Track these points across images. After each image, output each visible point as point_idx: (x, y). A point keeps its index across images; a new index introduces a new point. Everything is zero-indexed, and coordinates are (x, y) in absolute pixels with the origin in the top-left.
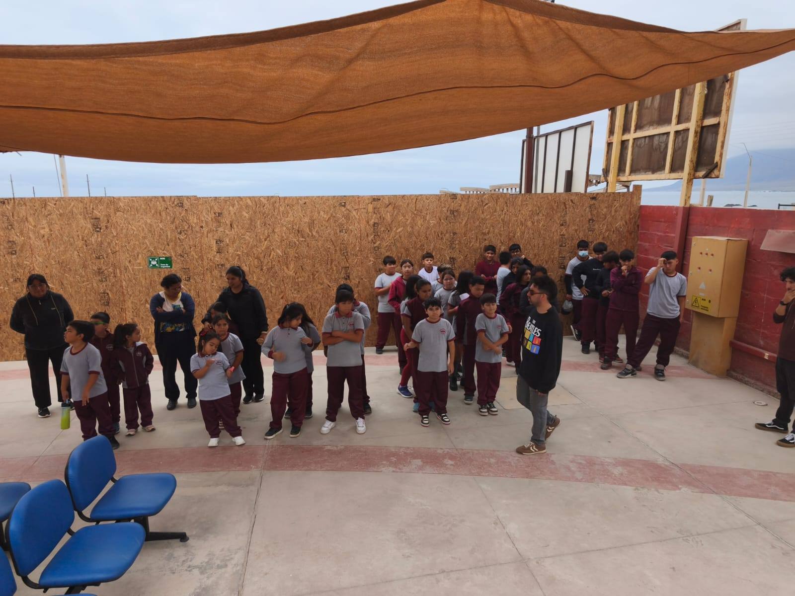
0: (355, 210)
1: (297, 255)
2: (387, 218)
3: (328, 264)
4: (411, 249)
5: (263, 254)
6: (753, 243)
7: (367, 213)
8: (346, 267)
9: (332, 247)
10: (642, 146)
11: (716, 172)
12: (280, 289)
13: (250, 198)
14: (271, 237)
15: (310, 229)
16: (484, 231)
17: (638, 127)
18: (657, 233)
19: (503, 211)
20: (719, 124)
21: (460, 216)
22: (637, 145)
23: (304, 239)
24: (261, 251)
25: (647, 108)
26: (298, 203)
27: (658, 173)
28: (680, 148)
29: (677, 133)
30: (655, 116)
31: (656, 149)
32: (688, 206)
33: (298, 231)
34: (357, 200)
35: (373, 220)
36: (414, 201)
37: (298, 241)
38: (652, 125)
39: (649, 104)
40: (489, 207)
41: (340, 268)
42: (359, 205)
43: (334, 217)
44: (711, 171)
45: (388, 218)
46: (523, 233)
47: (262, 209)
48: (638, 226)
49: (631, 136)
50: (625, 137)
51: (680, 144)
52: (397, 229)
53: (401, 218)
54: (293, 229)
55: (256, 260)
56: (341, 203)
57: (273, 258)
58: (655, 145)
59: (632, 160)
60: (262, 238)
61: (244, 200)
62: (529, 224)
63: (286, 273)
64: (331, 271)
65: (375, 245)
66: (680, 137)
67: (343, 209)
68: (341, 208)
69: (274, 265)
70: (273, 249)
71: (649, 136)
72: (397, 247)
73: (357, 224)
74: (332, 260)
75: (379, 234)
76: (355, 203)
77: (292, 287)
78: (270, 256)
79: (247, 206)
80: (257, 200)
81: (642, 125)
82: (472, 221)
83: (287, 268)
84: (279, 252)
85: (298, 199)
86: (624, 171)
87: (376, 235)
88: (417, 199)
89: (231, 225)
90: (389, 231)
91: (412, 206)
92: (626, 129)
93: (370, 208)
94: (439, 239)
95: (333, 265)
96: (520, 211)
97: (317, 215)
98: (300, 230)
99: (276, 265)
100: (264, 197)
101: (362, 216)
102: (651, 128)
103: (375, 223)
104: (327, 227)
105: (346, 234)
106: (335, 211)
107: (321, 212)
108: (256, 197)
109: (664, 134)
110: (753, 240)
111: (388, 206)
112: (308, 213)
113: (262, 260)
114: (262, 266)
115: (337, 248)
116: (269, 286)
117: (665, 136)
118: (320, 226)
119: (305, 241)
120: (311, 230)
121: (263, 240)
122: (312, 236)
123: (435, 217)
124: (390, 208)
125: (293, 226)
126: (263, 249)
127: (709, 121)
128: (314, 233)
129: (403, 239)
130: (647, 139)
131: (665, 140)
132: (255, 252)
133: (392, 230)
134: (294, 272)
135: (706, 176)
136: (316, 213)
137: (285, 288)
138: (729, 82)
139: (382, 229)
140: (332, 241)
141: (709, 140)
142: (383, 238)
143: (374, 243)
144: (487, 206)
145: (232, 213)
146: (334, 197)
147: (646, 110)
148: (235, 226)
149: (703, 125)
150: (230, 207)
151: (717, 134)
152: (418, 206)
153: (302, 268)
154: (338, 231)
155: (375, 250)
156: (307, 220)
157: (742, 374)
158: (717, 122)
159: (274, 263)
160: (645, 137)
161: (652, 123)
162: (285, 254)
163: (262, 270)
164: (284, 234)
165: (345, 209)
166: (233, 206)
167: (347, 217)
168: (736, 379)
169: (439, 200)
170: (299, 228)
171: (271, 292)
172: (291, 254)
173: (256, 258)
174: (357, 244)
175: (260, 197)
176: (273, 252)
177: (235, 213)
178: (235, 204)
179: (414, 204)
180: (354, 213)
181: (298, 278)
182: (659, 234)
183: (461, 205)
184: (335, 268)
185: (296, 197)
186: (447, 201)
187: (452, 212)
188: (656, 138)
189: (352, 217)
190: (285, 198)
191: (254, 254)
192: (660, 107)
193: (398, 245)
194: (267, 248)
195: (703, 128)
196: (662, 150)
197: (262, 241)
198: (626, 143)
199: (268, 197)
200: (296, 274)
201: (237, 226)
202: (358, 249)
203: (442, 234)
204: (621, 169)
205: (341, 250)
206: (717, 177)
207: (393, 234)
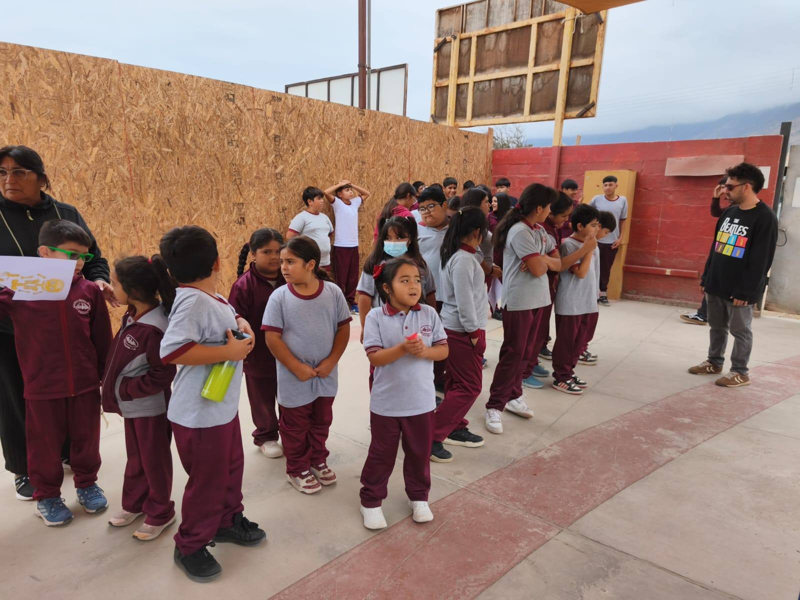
0: (248, 110)
1: (158, 179)
2: (290, 131)
3: (212, 197)
4: (319, 180)
5: (90, 173)
6: (642, 174)
7: (266, 117)
8: (239, 204)
9: (218, 169)
10: (486, 89)
11: (592, 110)
12: (129, 242)
13: (56, 54)
14: (105, 141)
15: (180, 132)
16: (389, 163)
17: (479, 70)
18: (518, 176)
19: (404, 139)
20: (592, 65)
21: (368, 138)
22: (478, 89)
23: (170, 150)
24: (85, 166)
25: (489, 50)
26: (156, 81)
27: (512, 116)
28: (539, 91)
29: (536, 75)
30: (502, 59)
31: (507, 92)
32: (560, 146)
33: (159, 134)
34: (251, 94)
35: (273, 132)
36: (321, 110)
37: (160, 152)
38: (499, 68)
39: (492, 46)
40: (393, 133)
41: (231, 205)
42: (254, 102)
43: (219, 116)
44: (588, 109)
45: (292, 129)
46: (420, 168)
47: (83, 81)
48: (491, 170)
49: (471, 79)
50: (462, 80)
51: (540, 86)
52: (303, 149)
53: (307, 133)
54: (150, 129)
55: (76, 184)
56: (228, 95)
57: (112, 181)
58: (504, 88)
59: (474, 105)
60: (86, 140)
61: (41, 55)
62: (424, 158)
63: (140, 212)
64: (218, 209)
65: (278, 171)
66: (539, 80)
67: (231, 106)
68: (228, 103)
69: (115, 195)
70: (111, 164)
71: (496, 80)
72: (303, 176)
73: (251, 135)
74: (218, 190)
75: (281, 153)
76: (248, 99)
77: (152, 237)
78: (105, 176)
79: (48, 68)
80: (71, 59)
81: (483, 68)
82: (379, 148)
83: (142, 201)
84: (124, 170)
85: (156, 74)
86: (464, 116)
87: (278, 156)
88: (324, 108)
89: (12, 105)
90: (293, 151)
91: (319, 116)
92: (462, 71)
93: (269, 109)
94: (348, 169)
95: (220, 200)
96: (417, 141)
97: (191, 109)
98: (161, 131)
99: (118, 196)
100: (88, 58)
101: (259, 121)
102: (497, 70)
103: (276, 137)
104: (208, 133)
105: (237, 149)
106: (218, 106)
107: (198, 104)
108: (69, 54)
109: (516, 77)
110: (642, 170)
111: (291, 112)
112: (176, 103)
113: (89, 182)
114: (89, 195)
115: (226, 172)
116: (107, 236)
117: (519, 79)
118: (197, 130)
119: (172, 153)
120: (182, 135)
121: (89, 144)
122: (184, 146)
123: (344, 136)
124: (294, 115)
125: (149, 123)
126: (90, 162)
127: (579, 62)
128: (188, 142)
129: (310, 164)
130: (493, 83)
131: (518, 83)
132: (74, 167)
133: (297, 149)
134: (155, 209)
135: (581, 116)
136: (189, 105)
137: (140, 240)
138: (602, 24)
139: (285, 147)
140: (217, 158)
141: (580, 80)
142: (287, 161)
143: (276, 168)
144: (391, 130)
145: (15, 81)
146: (217, 81)
147: (488, 53)
148: (22, 109)
149: (572, 66)
150: (9, 66)
151: (590, 75)
152: (325, 119)
153: (169, 203)
154: (226, 142)
155: (277, 179)
156: (172, 114)
157: (637, 294)
158: (590, 63)
159: (114, 192)
160: (490, 81)
161: (497, 66)
162: (136, 175)
163: (89, 203)
164: (131, 136)
165: (235, 106)
166: (16, 64)
167: (238, 121)
169: (347, 114)
170: (159, 128)
171: (112, 248)
172: (148, 175)
173: (75, 180)
174: (254, 166)
175: (79, 56)
176: (110, 171)
177: (21, 82)
178: (20, 61)
179: (322, 114)
180: (248, 115)
181: (162, 221)
182: (520, 176)
183: (368, 125)
184: (223, 205)
185: (152, 70)
186: (355, 116)
187: (361, 133)
188: (507, 81)
189: (245, 121)
190: (130, 67)
191: (71, 171)
192: (507, 50)
193: (305, 172)
194: (99, 160)
195: (570, 69)
196: (515, 92)
197: (87, 146)
198: (462, 87)
199: (96, 59)
200: (158, 213)
201: (29, 110)
202: (255, 174)
203: (350, 162)
204: (460, 113)
205: (231, 175)
206: (593, 116)
207: (298, 155)
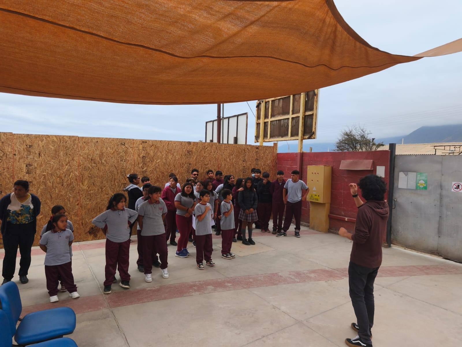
0: (131, 148)
1: (90, 175)
2: (151, 154)
3: (112, 181)
4: (165, 173)
5: (64, 175)
6: (334, 168)
7: (139, 150)
8: (124, 184)
9: (115, 171)
10: (275, 124)
11: (313, 136)
12: (76, 199)
13: (56, 136)
14: (71, 163)
15: (100, 158)
16: (206, 163)
17: (272, 116)
18: (287, 166)
19: (215, 152)
20: (313, 114)
21: (193, 154)
22: (272, 124)
23: (96, 165)
24: (62, 172)
25: (276, 107)
26: (92, 142)
27: (285, 137)
28: (294, 126)
29: (293, 118)
30: (281, 111)
31: (283, 126)
32: (302, 152)
33: (92, 160)
34: (132, 142)
35: (142, 155)
36: (167, 144)
37: (91, 166)
38: (280, 115)
39: (277, 105)
40: (208, 150)
41: (121, 184)
42: (134, 145)
43: (117, 151)
44: (312, 135)
45: (152, 153)
46: (225, 165)
47: (65, 144)
48: (277, 163)
49: (269, 120)
50: (266, 120)
51: (295, 124)
52: (157, 161)
53: (159, 154)
54: (88, 158)
55: (58, 178)
56: (122, 143)
57: (72, 177)
58: (282, 124)
59: (271, 132)
60: (63, 164)
61: (51, 137)
62: (228, 160)
63: (82, 188)
64: (114, 186)
65: (144, 170)
66: (294, 120)
67: (123, 147)
68: (122, 146)
69: (73, 182)
70: (72, 171)
71: (279, 120)
72: (157, 172)
73: (132, 157)
74: (115, 179)
75: (146, 163)
76: (131, 144)
77: (85, 197)
78: (69, 175)
79: (53, 142)
80: (61, 137)
81: (274, 115)
82: (199, 157)
83: (82, 184)
84: (77, 173)
85: (92, 139)
86: (267, 137)
87: (144, 164)
88: (168, 143)
89: (39, 154)
90: (152, 161)
91: (166, 147)
92: (266, 117)
93: (141, 147)
94: (181, 167)
95: (116, 182)
96: (223, 153)
97: (106, 150)
98: (93, 158)
99: (74, 182)
100: (67, 136)
101: (136, 151)
102: (279, 116)
103: (143, 157)
104: (112, 158)
105: (125, 163)
106: (117, 148)
107: (108, 148)
108: (61, 136)
109: (286, 119)
110: (334, 166)
111: (151, 146)
112: (99, 148)
113: (63, 178)
114: (63, 182)
115: (119, 171)
116: (68, 197)
117: (287, 120)
118: (107, 157)
119: (96, 166)
120: (101, 159)
121: (65, 165)
122: (102, 163)
123: (179, 154)
124: (153, 148)
125: (88, 156)
126: (64, 171)
127: (308, 113)
128: (103, 161)
129: (160, 166)
130: (277, 121)
131: (287, 122)
132: (58, 173)
133: (154, 160)
134: (88, 187)
135: (309, 138)
136: (105, 148)
137: (80, 198)
138: (316, 96)
139: (148, 160)
140: (115, 167)
141: (309, 122)
142: (148, 166)
143: (143, 169)
144: (207, 149)
145: (41, 146)
146: (117, 139)
147: (276, 108)
148: (43, 155)
149: (306, 115)
150: (40, 142)
151: (312, 119)
152: (169, 148)
153: (94, 184)
154: (120, 161)
155: (143, 173)
156: (98, 152)
157: (335, 230)
158: (312, 113)
159: (72, 181)
160: (276, 120)
161: (279, 114)
162: (81, 174)
163: (62, 185)
164: (81, 161)
165: (125, 147)
166: (42, 141)
167: (126, 152)
168: (333, 233)
169: (181, 145)
170: (92, 157)
171: (69, 201)
172: (86, 174)
173: (58, 177)
174: (132, 169)
175: (64, 136)
176: (72, 173)
177: (43, 146)
178: (43, 140)
179: (167, 146)
180: (131, 149)
181: (90, 191)
182: (288, 166)
183: (193, 148)
184: (117, 184)
185: (91, 138)
186: (186, 145)
187: (188, 152)
188: (282, 121)
189: (129, 152)
190: (83, 138)
191: (57, 174)
192: (283, 106)
193: (158, 170)
194: (68, 170)
195: (305, 116)
196: (286, 126)
197: (64, 166)
198: (267, 123)
199: (70, 136)
200: (89, 188)
201: (45, 155)
202: (132, 172)
203: (183, 164)
204: (265, 136)
205: (121, 173)
206: (314, 138)
207: (154, 163)
